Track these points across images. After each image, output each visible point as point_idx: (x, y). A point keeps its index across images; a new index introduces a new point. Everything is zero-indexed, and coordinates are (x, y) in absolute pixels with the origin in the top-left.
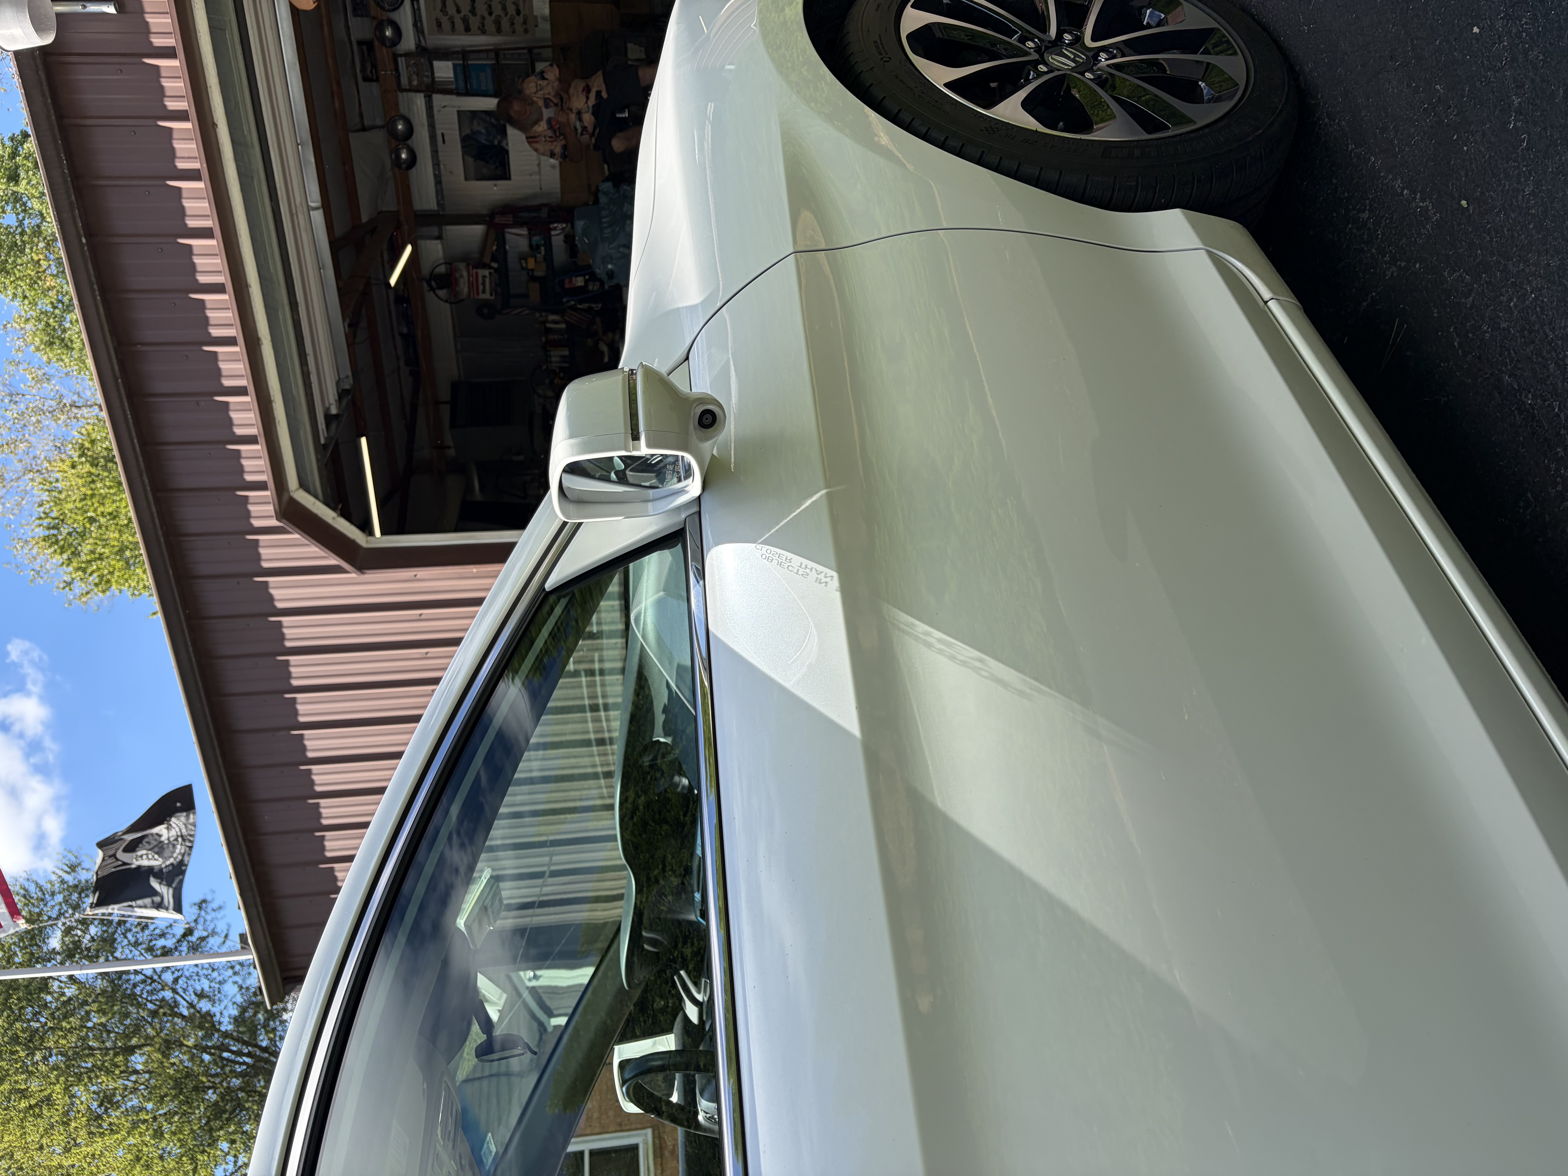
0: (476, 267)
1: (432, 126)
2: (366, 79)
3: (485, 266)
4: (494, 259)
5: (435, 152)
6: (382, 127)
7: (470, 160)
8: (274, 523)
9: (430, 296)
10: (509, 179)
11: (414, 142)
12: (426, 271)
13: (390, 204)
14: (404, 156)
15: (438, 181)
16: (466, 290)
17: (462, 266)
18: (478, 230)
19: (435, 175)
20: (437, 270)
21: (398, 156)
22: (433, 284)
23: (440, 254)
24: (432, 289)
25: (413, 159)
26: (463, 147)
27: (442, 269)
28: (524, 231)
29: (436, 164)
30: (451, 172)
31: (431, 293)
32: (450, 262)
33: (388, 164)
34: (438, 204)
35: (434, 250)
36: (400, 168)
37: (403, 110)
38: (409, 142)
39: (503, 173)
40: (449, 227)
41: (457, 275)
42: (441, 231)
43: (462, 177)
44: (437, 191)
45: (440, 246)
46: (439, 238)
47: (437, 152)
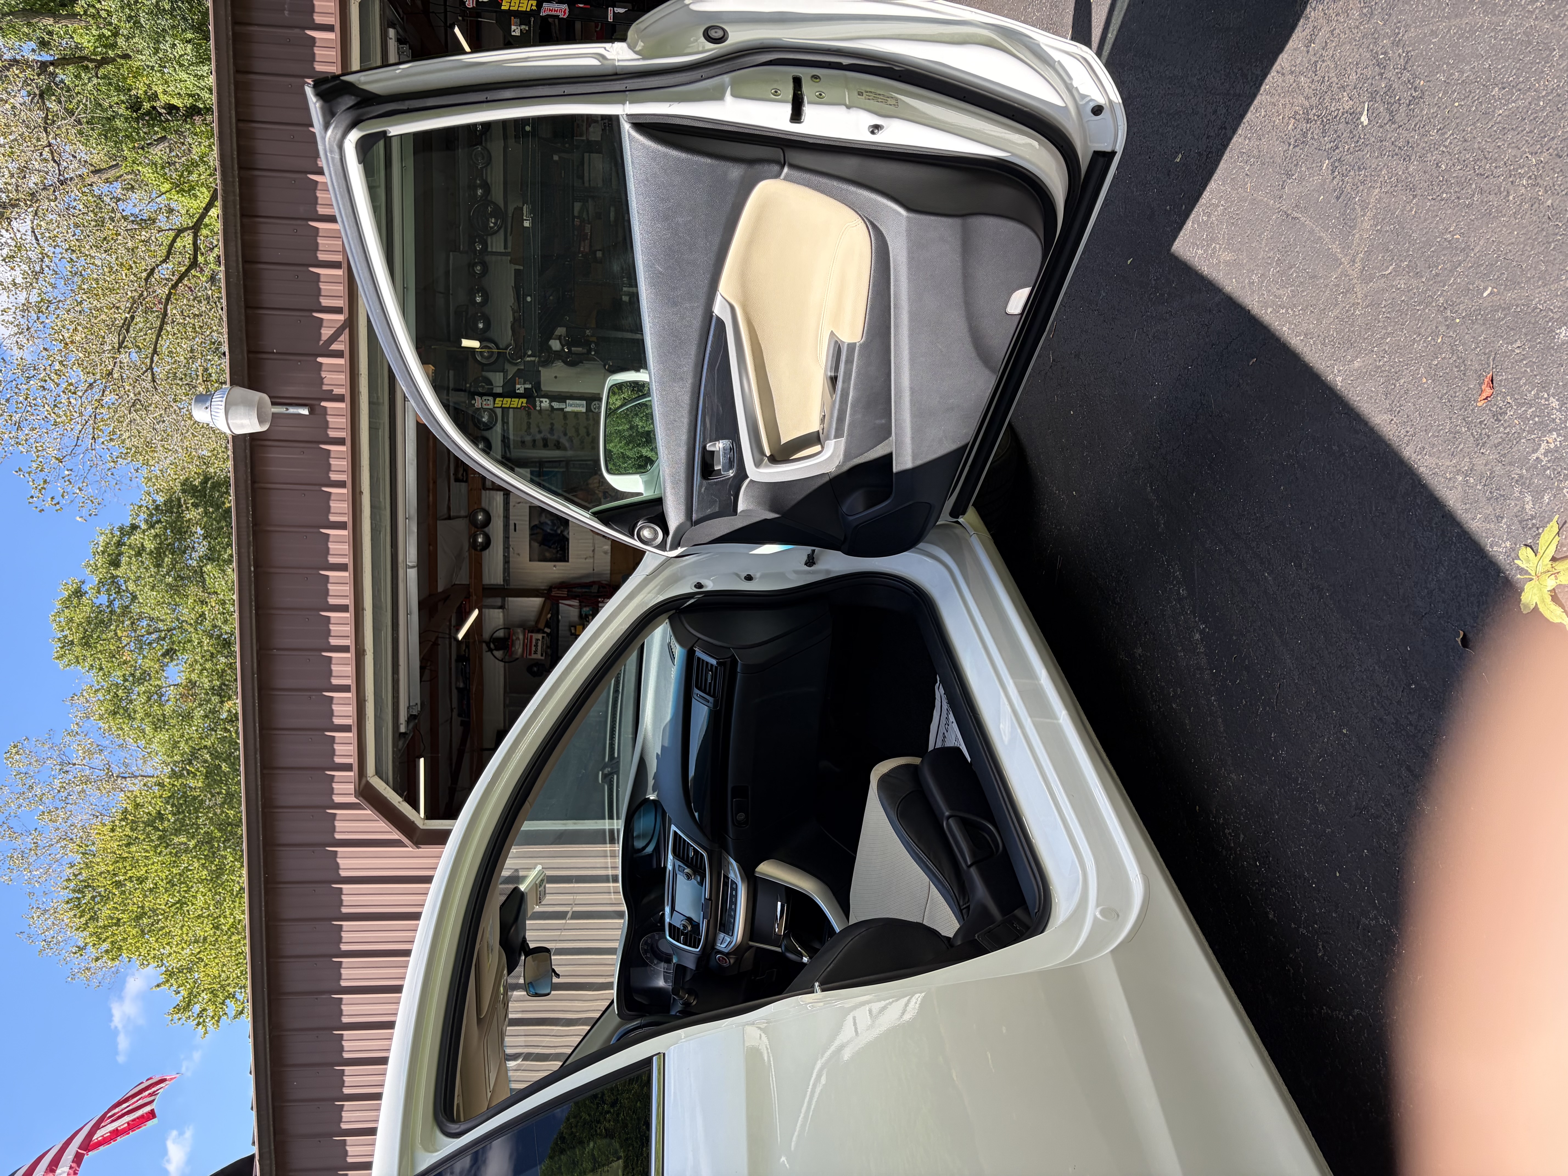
0: (532, 632)
1: (506, 517)
2: (457, 480)
3: (539, 631)
4: (547, 625)
5: (506, 538)
6: (466, 517)
7: (536, 545)
8: (353, 800)
9: (488, 657)
10: (568, 561)
11: (489, 530)
12: (486, 636)
13: (463, 578)
14: (480, 540)
15: (506, 561)
16: (520, 651)
17: (519, 630)
18: (537, 602)
19: (504, 556)
20: (497, 635)
21: (475, 540)
22: (492, 646)
23: (501, 621)
24: (490, 650)
25: (487, 543)
26: (531, 535)
27: (501, 634)
28: (575, 603)
29: (506, 547)
30: (519, 554)
31: (489, 653)
32: (508, 628)
33: (466, 546)
34: (504, 580)
35: (496, 618)
36: (476, 549)
37: (484, 505)
38: (486, 530)
39: (562, 556)
40: (510, 599)
41: (514, 638)
42: (504, 601)
43: (528, 559)
44: (504, 569)
45: (501, 614)
46: (502, 607)
47: (508, 538)
